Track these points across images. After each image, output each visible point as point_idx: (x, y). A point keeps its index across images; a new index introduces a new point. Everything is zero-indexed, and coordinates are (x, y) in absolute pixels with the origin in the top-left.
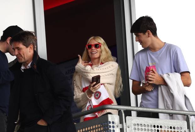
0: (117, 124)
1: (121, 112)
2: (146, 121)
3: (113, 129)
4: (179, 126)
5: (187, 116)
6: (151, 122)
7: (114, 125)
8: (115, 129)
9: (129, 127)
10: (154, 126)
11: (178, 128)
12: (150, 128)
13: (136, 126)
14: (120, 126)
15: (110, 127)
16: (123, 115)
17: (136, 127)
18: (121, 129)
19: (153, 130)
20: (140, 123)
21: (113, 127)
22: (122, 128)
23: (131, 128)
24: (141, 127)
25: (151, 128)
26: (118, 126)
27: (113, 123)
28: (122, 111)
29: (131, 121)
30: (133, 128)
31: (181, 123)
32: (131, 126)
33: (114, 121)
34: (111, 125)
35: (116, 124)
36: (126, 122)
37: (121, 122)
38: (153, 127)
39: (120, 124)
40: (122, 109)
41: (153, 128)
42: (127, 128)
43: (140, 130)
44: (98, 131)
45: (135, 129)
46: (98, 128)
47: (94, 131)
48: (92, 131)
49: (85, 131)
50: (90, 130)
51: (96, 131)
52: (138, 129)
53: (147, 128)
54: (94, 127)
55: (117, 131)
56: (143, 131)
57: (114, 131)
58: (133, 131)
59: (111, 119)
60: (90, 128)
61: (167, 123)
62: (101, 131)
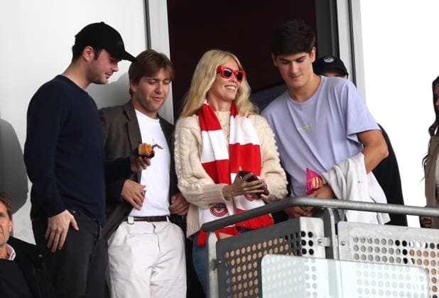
0: (318, 238)
1: (328, 212)
2: (379, 231)
3: (310, 248)
6: (390, 234)
7: (312, 239)
8: (313, 248)
9: (343, 245)
10: (397, 243)
12: (388, 247)
13: (359, 241)
14: (326, 242)
15: (304, 243)
16: (332, 218)
17: (360, 244)
18: (326, 248)
19: (395, 250)
20: (366, 237)
21: (311, 244)
22: (328, 245)
23: (349, 244)
24: (370, 245)
25: (390, 247)
26: (320, 242)
27: (310, 235)
28: (330, 210)
29: (348, 231)
30: (352, 246)
33: (312, 232)
34: (307, 239)
35: (316, 236)
36: (337, 233)
37: (327, 233)
38: (394, 244)
39: (326, 239)
40: (330, 206)
41: (395, 247)
42: (340, 246)
43: (367, 250)
44: (279, 253)
45: (356, 248)
46: (279, 245)
47: (271, 251)
48: (266, 252)
49: (252, 253)
50: (263, 250)
51: (274, 253)
52: (364, 249)
53: (381, 246)
54: (270, 243)
55: (320, 251)
56: (374, 254)
57: (311, 252)
58: (353, 252)
59: (305, 226)
60: (262, 246)
61: (424, 236)
62: (284, 253)
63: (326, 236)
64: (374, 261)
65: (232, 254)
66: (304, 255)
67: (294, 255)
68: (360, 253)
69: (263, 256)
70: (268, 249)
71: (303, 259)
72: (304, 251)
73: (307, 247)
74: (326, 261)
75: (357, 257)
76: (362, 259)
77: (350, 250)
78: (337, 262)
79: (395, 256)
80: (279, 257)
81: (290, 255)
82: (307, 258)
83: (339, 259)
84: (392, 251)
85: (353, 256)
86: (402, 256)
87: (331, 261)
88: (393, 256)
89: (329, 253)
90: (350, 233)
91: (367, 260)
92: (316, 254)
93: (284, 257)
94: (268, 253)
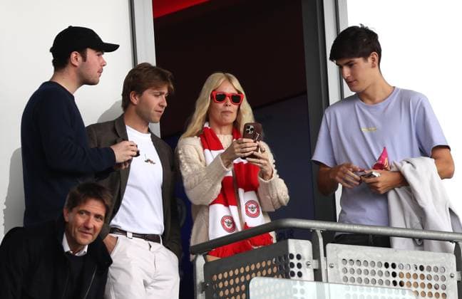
0: (307, 260)
1: (317, 234)
2: (368, 253)
3: (299, 270)
4: (439, 266)
5: (457, 243)
6: (380, 256)
7: (300, 261)
8: (302, 270)
9: (332, 267)
10: (387, 265)
11: (436, 269)
12: (377, 269)
13: (348, 263)
14: (314, 264)
15: (292, 265)
16: (321, 240)
17: (348, 266)
18: (315, 270)
19: (384, 273)
20: (355, 259)
21: (299, 266)
22: (317, 267)
23: (337, 268)
24: (358, 267)
25: (379, 269)
26: (309, 265)
27: (299, 257)
28: (319, 232)
29: (337, 254)
30: (340, 269)
31: (443, 258)
32: (337, 264)
33: (301, 254)
34: (295, 261)
35: (304, 259)
36: (325, 255)
37: (316, 255)
38: (383, 266)
39: (314, 261)
40: (318, 228)
41: (384, 269)
42: (329, 269)
43: (356, 272)
44: (267, 275)
45: (345, 270)
46: (267, 268)
47: (259, 273)
48: (254, 274)
49: (240, 275)
50: (250, 272)
51: (262, 275)
52: (353, 271)
53: (370, 268)
54: (258, 266)
55: (308, 274)
56: (363, 276)
57: (300, 274)
58: (342, 275)
59: (294, 248)
60: (250, 269)
61: (414, 258)
62: (272, 275)
63: (314, 258)
64: (363, 283)
65: (220, 277)
66: (292, 278)
67: (283, 277)
68: (349, 275)
69: (251, 278)
70: (256, 271)
71: (292, 282)
72: (293, 274)
73: (296, 270)
74: (315, 283)
75: (346, 279)
76: (351, 281)
77: (338, 272)
78: (326, 285)
79: (384, 278)
80: (267, 280)
81: (278, 277)
82: (296, 280)
83: (327, 282)
84: (381, 273)
85: (342, 278)
86: (392, 279)
87: (319, 283)
88: (382, 278)
89: (318, 276)
90: (339, 255)
91: (356, 283)
92: (304, 277)
93: (271, 280)
94: (256, 276)
